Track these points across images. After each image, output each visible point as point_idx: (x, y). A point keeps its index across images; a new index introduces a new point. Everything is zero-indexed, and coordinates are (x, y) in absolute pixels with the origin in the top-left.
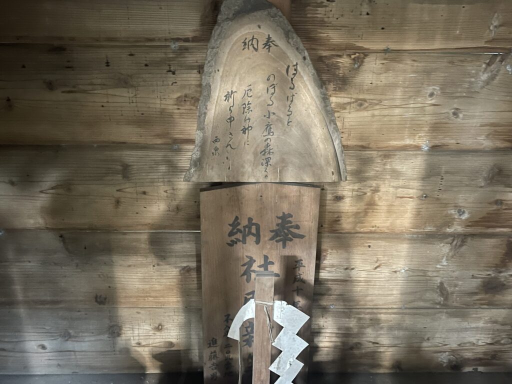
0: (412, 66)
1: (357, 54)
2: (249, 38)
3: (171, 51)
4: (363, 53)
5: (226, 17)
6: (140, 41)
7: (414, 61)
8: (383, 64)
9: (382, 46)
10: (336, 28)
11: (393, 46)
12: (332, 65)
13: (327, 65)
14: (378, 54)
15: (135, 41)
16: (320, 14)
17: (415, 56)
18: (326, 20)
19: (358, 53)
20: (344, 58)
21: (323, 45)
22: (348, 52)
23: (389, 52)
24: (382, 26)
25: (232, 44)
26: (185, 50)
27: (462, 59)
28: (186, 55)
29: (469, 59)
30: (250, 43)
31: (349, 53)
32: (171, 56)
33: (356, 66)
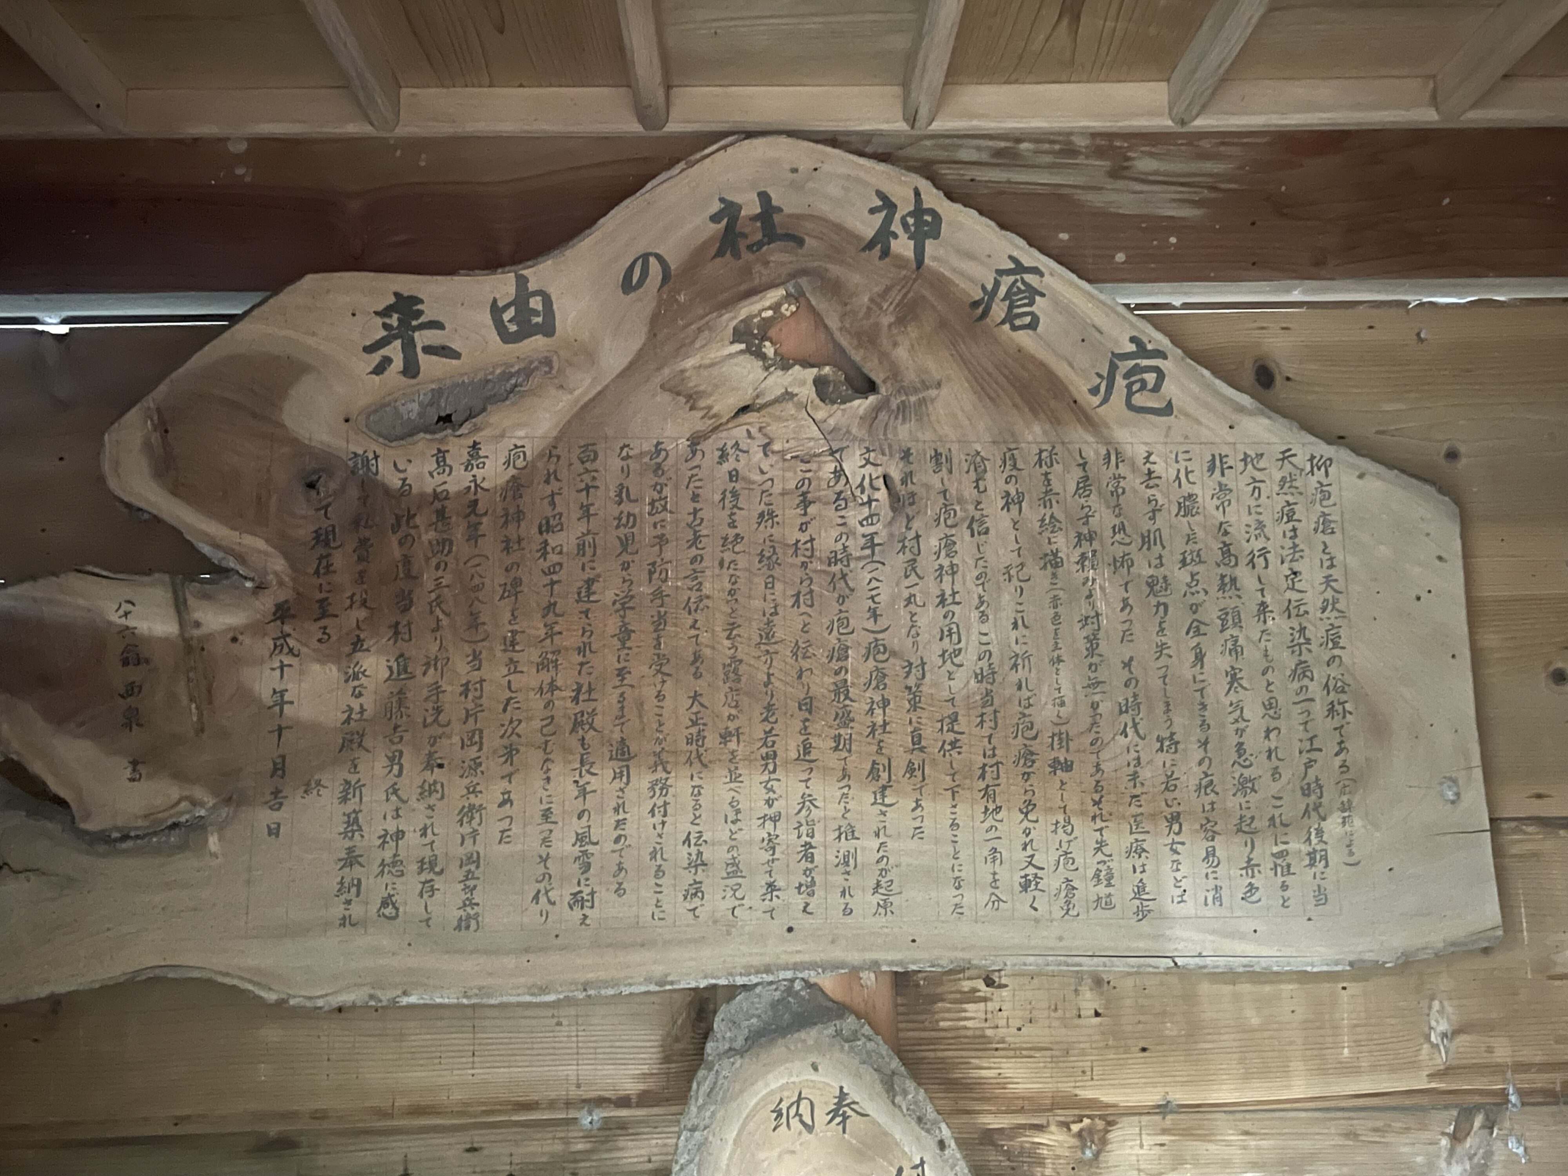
0: (1245, 1148)
1: (1086, 1121)
2: (788, 1097)
3: (581, 1134)
4: (1101, 1117)
5: (727, 1046)
6: (500, 1112)
7: (1247, 1133)
8: (1162, 1145)
9: (1152, 1097)
10: (1018, 1052)
11: (1180, 1096)
12: (1021, 1154)
13: (1008, 1154)
14: (1145, 1119)
15: (484, 1112)
16: (974, 1018)
17: (1245, 1120)
18: (989, 1033)
19: (1088, 1117)
20: (1052, 1133)
21: (989, 1099)
22: (1062, 1115)
23: (1171, 1112)
24: (1142, 1044)
25: (744, 1116)
26: (618, 1128)
27: (1379, 1124)
28: (621, 1144)
29: (1399, 1125)
30: (793, 1111)
31: (1062, 1119)
32: (580, 1147)
33: (1089, 1154)
